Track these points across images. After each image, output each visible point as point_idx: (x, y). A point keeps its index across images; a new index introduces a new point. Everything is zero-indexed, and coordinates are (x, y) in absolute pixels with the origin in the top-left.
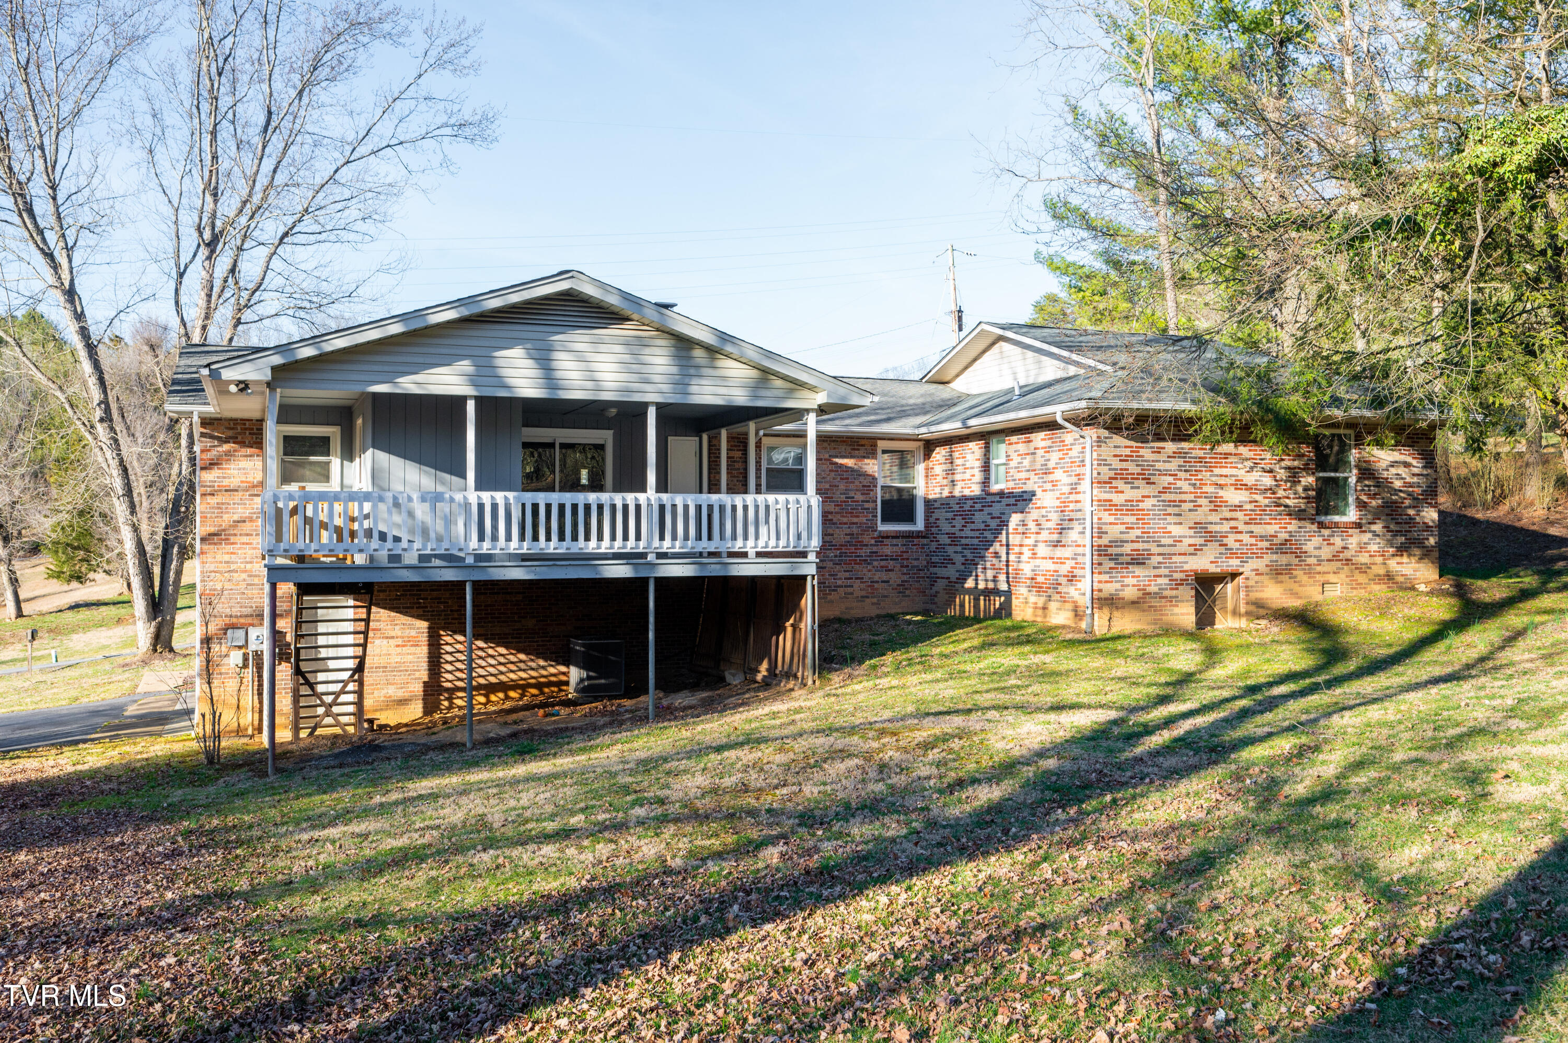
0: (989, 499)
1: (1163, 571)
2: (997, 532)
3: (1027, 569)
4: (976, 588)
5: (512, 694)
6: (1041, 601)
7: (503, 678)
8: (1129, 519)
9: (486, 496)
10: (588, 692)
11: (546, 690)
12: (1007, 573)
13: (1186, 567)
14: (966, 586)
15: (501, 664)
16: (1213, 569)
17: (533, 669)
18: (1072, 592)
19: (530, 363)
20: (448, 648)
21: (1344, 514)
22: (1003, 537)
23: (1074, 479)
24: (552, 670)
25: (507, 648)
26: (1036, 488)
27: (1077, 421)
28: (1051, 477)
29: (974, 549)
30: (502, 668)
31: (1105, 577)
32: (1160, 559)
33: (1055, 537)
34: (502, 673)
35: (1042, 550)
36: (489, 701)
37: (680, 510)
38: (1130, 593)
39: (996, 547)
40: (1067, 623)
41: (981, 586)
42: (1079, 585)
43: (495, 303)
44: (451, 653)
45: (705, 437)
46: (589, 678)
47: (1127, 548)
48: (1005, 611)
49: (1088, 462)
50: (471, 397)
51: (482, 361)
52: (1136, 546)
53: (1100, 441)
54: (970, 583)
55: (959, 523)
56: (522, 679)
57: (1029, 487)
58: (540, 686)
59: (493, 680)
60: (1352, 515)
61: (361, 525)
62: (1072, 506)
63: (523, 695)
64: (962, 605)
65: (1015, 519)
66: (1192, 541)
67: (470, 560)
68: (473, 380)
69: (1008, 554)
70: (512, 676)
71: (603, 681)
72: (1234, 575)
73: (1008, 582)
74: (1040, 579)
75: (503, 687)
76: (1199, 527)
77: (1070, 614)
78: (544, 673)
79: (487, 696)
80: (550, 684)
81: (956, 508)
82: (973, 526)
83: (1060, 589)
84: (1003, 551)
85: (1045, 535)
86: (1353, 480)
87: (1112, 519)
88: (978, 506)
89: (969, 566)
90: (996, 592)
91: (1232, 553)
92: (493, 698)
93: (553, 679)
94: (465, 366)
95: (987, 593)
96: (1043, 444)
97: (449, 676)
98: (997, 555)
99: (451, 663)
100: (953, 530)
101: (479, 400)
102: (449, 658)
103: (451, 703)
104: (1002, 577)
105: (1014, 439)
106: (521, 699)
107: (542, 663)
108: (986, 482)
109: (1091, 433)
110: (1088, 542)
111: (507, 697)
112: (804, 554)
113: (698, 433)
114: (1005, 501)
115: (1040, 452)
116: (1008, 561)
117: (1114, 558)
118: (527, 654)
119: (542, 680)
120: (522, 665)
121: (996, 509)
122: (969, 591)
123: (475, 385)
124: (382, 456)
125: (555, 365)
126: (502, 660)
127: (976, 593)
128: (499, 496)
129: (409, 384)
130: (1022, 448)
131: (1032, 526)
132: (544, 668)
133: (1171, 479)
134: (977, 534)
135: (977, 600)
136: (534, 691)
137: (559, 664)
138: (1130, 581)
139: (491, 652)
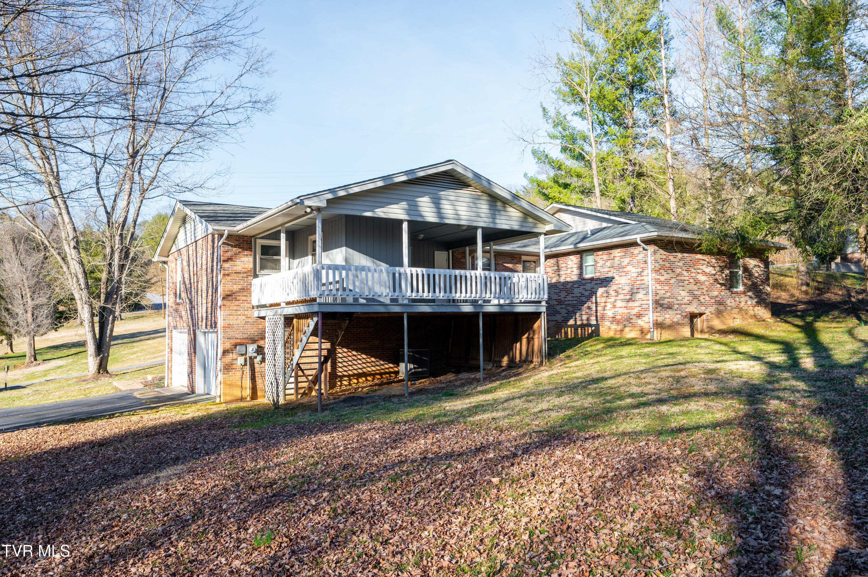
0: (583, 282)
1: (679, 312)
2: (589, 298)
3: (610, 313)
4: (576, 324)
5: (369, 378)
6: (619, 328)
7: (364, 370)
8: (667, 288)
9: (414, 270)
10: (413, 376)
11: (384, 376)
12: (596, 316)
13: (687, 310)
14: (569, 323)
15: (364, 363)
16: (696, 311)
17: (378, 366)
18: (640, 322)
19: (432, 205)
20: (340, 355)
21: (737, 288)
22: (593, 299)
23: (640, 270)
24: (387, 366)
25: (366, 355)
26: (615, 275)
27: (648, 242)
28: (625, 270)
29: (574, 306)
30: (364, 365)
31: (658, 314)
32: (677, 306)
33: (628, 297)
34: (364, 368)
35: (619, 304)
36: (358, 382)
37: (493, 279)
38: (668, 322)
39: (589, 304)
40: (636, 336)
41: (579, 323)
42: (644, 318)
43: (421, 174)
44: (341, 358)
45: (451, 252)
46: (414, 368)
47: (666, 301)
48: (596, 333)
49: (649, 261)
50: (405, 220)
51: (411, 203)
52: (669, 300)
53: (655, 252)
54: (571, 322)
55: (563, 294)
56: (373, 371)
57: (610, 275)
58: (381, 374)
59: (360, 371)
60: (741, 288)
61: (334, 286)
62: (638, 282)
63: (373, 379)
64: (566, 333)
65: (601, 291)
66: (688, 298)
67: (406, 302)
68: (408, 212)
69: (596, 307)
70: (369, 369)
71: (420, 370)
72: (701, 315)
73: (597, 320)
74: (618, 317)
75: (364, 375)
76: (690, 292)
77: (639, 333)
78: (383, 367)
79: (357, 379)
80: (386, 373)
81: (562, 287)
82: (573, 295)
83: (631, 321)
84: (593, 307)
85: (621, 297)
86: (741, 272)
87: (660, 288)
88: (575, 286)
89: (571, 314)
90: (590, 325)
91: (701, 304)
92: (360, 380)
93: (387, 370)
94: (404, 205)
95: (583, 326)
96: (619, 254)
97: (340, 370)
98: (589, 308)
99: (341, 363)
100: (559, 298)
101: (408, 221)
102: (340, 360)
103: (341, 383)
104: (593, 318)
105: (600, 253)
106: (373, 381)
107: (382, 363)
108: (581, 274)
109: (651, 249)
110: (650, 297)
111: (367, 380)
113: (447, 250)
114: (594, 282)
115: (617, 259)
116: (596, 310)
117: (661, 305)
118: (375, 358)
119: (382, 371)
120: (373, 364)
121: (588, 286)
122: (571, 326)
123: (409, 215)
124: (350, 251)
125: (442, 206)
126: (364, 361)
127: (575, 327)
128: (419, 270)
129: (381, 213)
130: (605, 257)
131: (612, 293)
132: (383, 365)
133: (680, 270)
134: (576, 299)
135: (576, 330)
136: (378, 377)
137: (389, 363)
138: (667, 316)
139: (359, 357)
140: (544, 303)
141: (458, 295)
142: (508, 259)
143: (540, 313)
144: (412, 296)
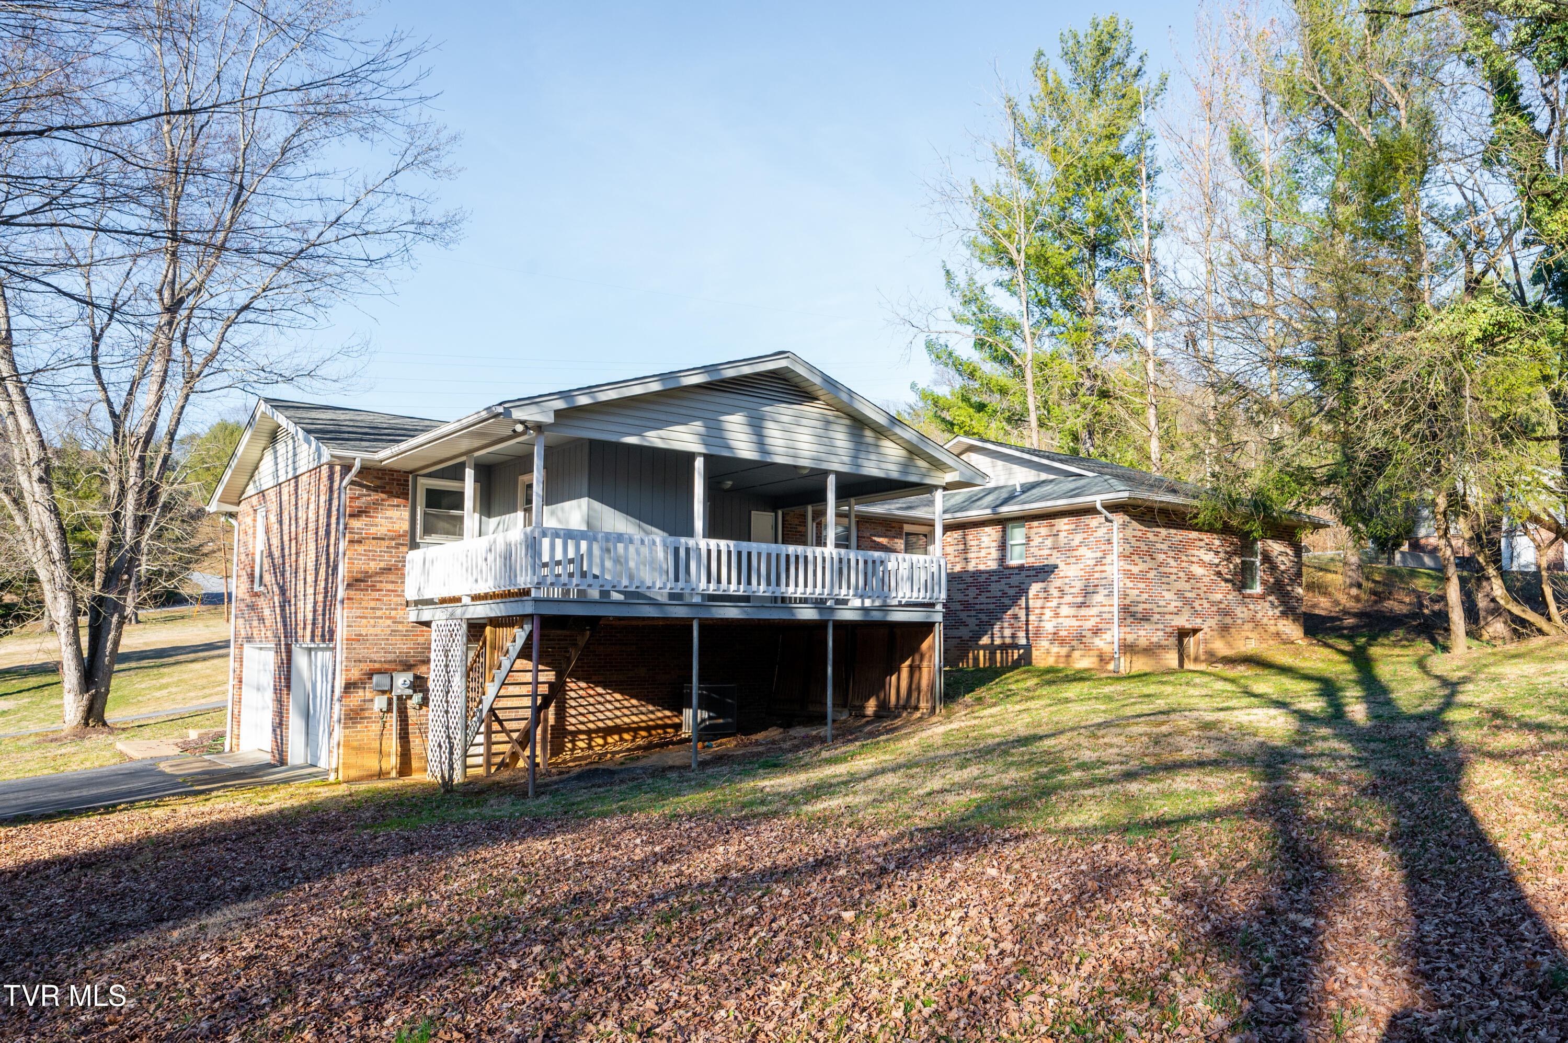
0: (1007, 572)
1: (1161, 626)
2: (1015, 600)
3: (1049, 626)
4: (992, 643)
5: (626, 736)
6: (1064, 651)
7: (618, 721)
8: (1142, 585)
9: (713, 543)
10: (706, 733)
11: (654, 732)
12: (1027, 631)
13: (1173, 623)
14: (981, 643)
15: (617, 708)
16: (1188, 626)
17: (643, 713)
18: (1099, 642)
19: (747, 429)
20: (573, 694)
21: (1251, 588)
22: (1023, 602)
23: (1100, 554)
24: (659, 714)
25: (622, 694)
26: (1058, 562)
27: (1114, 508)
28: (1075, 553)
29: (990, 613)
30: (618, 713)
31: (1128, 629)
32: (1158, 616)
33: (1080, 600)
34: (618, 717)
35: (1065, 610)
36: (606, 743)
37: (853, 563)
38: (1143, 642)
39: (1014, 610)
40: (1092, 666)
41: (998, 642)
42: (1104, 636)
43: (730, 373)
44: (575, 699)
45: (780, 513)
46: (710, 718)
47: (1140, 608)
48: (1025, 660)
49: (1115, 540)
50: (700, 454)
51: (711, 423)
52: (1145, 606)
53: (1124, 526)
54: (985, 640)
55: (972, 592)
56: (634, 722)
57: (1051, 561)
58: (648, 729)
59: (610, 723)
60: (1258, 589)
61: (565, 568)
62: (1097, 575)
63: (634, 738)
64: (976, 659)
65: (1035, 588)
66: (1176, 604)
67: (697, 599)
68: (704, 440)
69: (1027, 615)
70: (626, 720)
71: (721, 721)
72: (1195, 631)
73: (1028, 638)
74: (1063, 633)
75: (618, 730)
76: (1179, 593)
77: (1095, 660)
78: (652, 716)
79: (604, 738)
80: (657, 727)
81: (971, 580)
82: (988, 594)
83: (1084, 640)
84: (1022, 614)
85: (1068, 599)
86: (1258, 564)
87: (1131, 585)
88: (993, 578)
89: (985, 627)
90: (1015, 646)
91: (1196, 613)
92: (610, 740)
93: (660, 722)
94: (698, 426)
95: (1004, 647)
96: (1067, 527)
97: (573, 720)
98: (1015, 617)
99: (574, 708)
100: (966, 598)
101: (706, 457)
102: (573, 703)
103: (574, 745)
104: (1022, 634)
105: (1035, 524)
106: (633, 740)
107: (651, 708)
108: (1002, 559)
109: (1119, 519)
110: (1116, 601)
111: (622, 739)
112: (932, 605)
113: (774, 509)
114: (1024, 573)
115: (1062, 534)
116: (1027, 621)
117: (1133, 614)
118: (639, 700)
119: (651, 723)
120: (634, 710)
121: (1015, 580)
122: (984, 647)
123: (706, 444)
124: (597, 505)
125: (767, 432)
126: (618, 705)
127: (991, 649)
128: (723, 543)
129: (655, 438)
130: (1044, 531)
131: (1055, 593)
132: (652, 712)
133: (1164, 556)
134: (994, 600)
135: (993, 654)
136: (644, 733)
137: (665, 709)
138: (1142, 633)
139: (608, 697)
140: (939, 607)
141: (791, 589)
142: (879, 529)
143: (933, 624)
144: (708, 589)
